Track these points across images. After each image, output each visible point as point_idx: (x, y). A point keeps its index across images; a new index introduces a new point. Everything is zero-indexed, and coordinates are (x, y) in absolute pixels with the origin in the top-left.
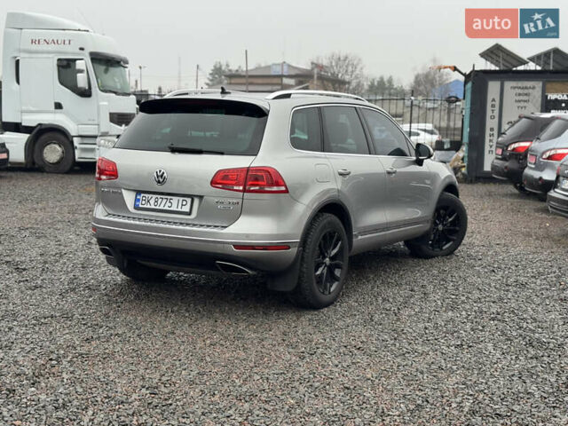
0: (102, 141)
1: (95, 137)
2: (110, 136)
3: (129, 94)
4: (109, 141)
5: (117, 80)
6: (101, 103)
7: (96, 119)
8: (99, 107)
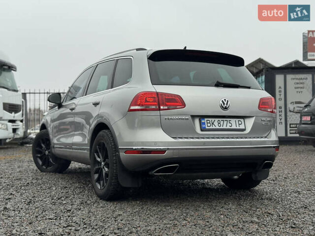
2: (3, 120)
3: (17, 91)
4: (3, 124)
5: (8, 80)
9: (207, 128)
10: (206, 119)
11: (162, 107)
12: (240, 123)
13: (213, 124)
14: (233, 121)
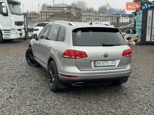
0: (13, 32)
1: (10, 30)
2: (15, 30)
3: (21, 15)
4: (15, 32)
5: (17, 10)
6: (12, 18)
7: (10, 24)
8: (11, 19)
9: (97, 66)
10: (97, 62)
11: (77, 57)
12: (113, 62)
13: (100, 64)
14: (110, 62)
